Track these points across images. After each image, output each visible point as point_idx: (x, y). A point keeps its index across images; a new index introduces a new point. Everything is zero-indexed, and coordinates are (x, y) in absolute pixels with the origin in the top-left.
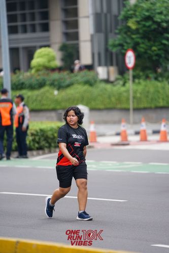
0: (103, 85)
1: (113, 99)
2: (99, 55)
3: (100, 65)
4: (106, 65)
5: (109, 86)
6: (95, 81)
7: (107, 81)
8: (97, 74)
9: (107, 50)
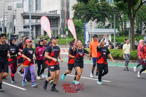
0: (62, 39)
1: (64, 42)
2: (62, 32)
3: (62, 34)
4: (63, 34)
5: (63, 39)
6: (60, 38)
7: (63, 38)
8: (61, 36)
9: (64, 31)
